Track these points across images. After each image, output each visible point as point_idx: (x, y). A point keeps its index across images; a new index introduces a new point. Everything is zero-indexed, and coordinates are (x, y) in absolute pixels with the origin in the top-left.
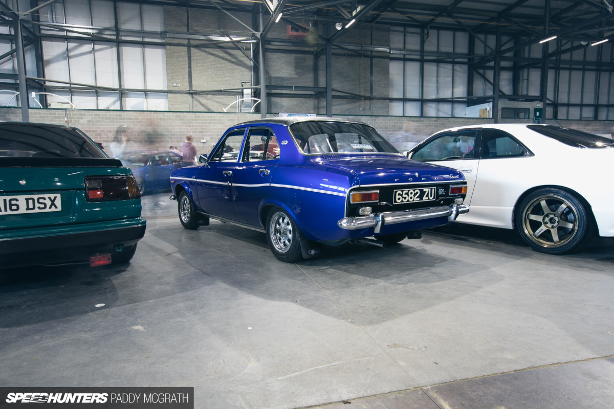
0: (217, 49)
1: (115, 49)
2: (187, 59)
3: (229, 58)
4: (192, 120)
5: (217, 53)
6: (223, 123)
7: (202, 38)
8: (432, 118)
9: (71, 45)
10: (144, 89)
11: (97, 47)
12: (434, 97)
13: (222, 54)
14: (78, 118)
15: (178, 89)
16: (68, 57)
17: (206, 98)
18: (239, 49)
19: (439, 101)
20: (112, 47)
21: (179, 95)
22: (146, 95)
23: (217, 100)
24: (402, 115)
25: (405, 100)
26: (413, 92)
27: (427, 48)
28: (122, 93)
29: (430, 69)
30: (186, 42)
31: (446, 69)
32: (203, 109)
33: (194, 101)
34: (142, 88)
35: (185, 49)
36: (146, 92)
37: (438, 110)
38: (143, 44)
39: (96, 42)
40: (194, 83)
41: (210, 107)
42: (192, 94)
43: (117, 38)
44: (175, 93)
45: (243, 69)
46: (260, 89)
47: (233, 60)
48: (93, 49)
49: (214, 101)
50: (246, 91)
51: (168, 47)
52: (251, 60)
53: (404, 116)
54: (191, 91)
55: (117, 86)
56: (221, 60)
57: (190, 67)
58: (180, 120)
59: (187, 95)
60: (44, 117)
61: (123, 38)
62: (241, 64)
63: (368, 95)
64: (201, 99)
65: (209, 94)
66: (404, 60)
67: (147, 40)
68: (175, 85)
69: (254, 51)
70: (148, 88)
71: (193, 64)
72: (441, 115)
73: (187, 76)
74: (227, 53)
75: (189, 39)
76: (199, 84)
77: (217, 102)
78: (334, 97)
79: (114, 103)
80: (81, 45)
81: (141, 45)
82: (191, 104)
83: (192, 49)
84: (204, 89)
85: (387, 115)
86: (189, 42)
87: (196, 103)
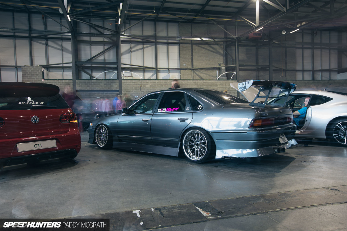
0: (206, 45)
1: (154, 47)
2: (190, 51)
3: (212, 50)
4: (202, 84)
5: (206, 47)
6: (218, 86)
7: (199, 39)
8: (326, 81)
9: (132, 45)
10: (167, 67)
11: (145, 46)
12: (319, 68)
13: (209, 48)
14: (145, 84)
15: (186, 67)
16: (131, 52)
17: (200, 72)
18: (218, 45)
19: (322, 71)
20: (152, 46)
21: (186, 71)
22: (169, 71)
23: (206, 73)
24: (302, 79)
25: (303, 71)
26: (308, 66)
27: (315, 41)
28: (157, 70)
29: (317, 52)
30: (190, 42)
31: (326, 53)
32: (199, 78)
33: (194, 74)
34: (166, 67)
35: (190, 45)
36: (169, 70)
37: (322, 76)
38: (168, 44)
39: (145, 43)
40: (194, 64)
41: (202, 77)
42: (193, 70)
43: (156, 40)
44: (185, 69)
45: (220, 56)
46: (236, 67)
47: (214, 51)
48: (143, 47)
49: (204, 73)
50: (222, 68)
51: (181, 45)
52: (224, 51)
53: (303, 80)
54: (193, 69)
55: (154, 66)
56: (208, 51)
57: (192, 55)
58: (196, 84)
59: (191, 71)
60: (129, 84)
61: (158, 41)
62: (218, 53)
63: (284, 68)
64: (197, 73)
65: (202, 70)
66: (303, 48)
67: (170, 41)
68: (185, 65)
69: (225, 46)
70: (170, 67)
71: (194, 53)
72: (324, 79)
73: (191, 60)
74: (211, 47)
75: (192, 40)
76: (197, 64)
77: (206, 74)
78: (274, 70)
79: (152, 75)
80: (138, 45)
81: (167, 44)
82: (193, 76)
83: (193, 45)
84: (200, 67)
85: (294, 79)
86: (192, 42)
87: (195, 75)
